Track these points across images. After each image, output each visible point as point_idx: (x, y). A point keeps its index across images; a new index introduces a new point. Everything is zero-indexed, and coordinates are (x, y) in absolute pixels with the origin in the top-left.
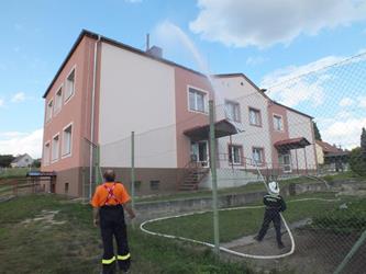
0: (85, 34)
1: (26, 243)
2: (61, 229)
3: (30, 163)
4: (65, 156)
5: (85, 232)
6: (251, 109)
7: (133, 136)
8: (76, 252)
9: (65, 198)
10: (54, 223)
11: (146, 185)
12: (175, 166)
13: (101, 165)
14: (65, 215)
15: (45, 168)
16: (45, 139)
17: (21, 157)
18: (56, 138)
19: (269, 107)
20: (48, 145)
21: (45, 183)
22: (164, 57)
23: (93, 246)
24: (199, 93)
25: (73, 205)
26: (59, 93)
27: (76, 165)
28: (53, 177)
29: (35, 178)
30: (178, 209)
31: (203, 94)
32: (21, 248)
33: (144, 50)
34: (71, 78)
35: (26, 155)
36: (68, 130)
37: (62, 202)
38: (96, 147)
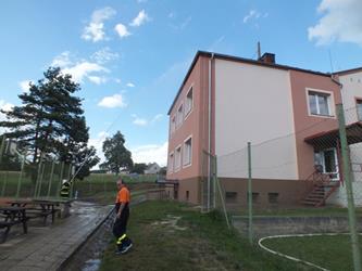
0: (200, 54)
1: (154, 244)
2: (182, 235)
3: (158, 170)
4: (186, 166)
5: (205, 241)
7: (249, 147)
8: (196, 260)
9: (186, 205)
10: (177, 228)
11: (264, 198)
12: (296, 177)
13: (218, 176)
14: (186, 222)
15: (169, 176)
16: (170, 150)
17: (151, 165)
18: (179, 150)
20: (172, 156)
21: (170, 189)
22: (277, 62)
23: (211, 257)
24: (320, 95)
25: (193, 212)
26: (180, 110)
27: (196, 175)
28: (176, 184)
29: (162, 185)
30: (302, 227)
31: (325, 96)
32: (151, 247)
33: (256, 58)
34: (190, 95)
35: (155, 163)
36: (189, 142)
37: (184, 209)
38: (213, 158)
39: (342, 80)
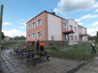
0: (45, 11)
6: (75, 27)
12: (61, 40)
17: (7, 37)
19: (78, 26)
20: (29, 35)
24: (65, 24)
28: (33, 42)
39: (68, 21)
